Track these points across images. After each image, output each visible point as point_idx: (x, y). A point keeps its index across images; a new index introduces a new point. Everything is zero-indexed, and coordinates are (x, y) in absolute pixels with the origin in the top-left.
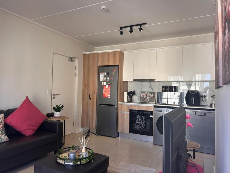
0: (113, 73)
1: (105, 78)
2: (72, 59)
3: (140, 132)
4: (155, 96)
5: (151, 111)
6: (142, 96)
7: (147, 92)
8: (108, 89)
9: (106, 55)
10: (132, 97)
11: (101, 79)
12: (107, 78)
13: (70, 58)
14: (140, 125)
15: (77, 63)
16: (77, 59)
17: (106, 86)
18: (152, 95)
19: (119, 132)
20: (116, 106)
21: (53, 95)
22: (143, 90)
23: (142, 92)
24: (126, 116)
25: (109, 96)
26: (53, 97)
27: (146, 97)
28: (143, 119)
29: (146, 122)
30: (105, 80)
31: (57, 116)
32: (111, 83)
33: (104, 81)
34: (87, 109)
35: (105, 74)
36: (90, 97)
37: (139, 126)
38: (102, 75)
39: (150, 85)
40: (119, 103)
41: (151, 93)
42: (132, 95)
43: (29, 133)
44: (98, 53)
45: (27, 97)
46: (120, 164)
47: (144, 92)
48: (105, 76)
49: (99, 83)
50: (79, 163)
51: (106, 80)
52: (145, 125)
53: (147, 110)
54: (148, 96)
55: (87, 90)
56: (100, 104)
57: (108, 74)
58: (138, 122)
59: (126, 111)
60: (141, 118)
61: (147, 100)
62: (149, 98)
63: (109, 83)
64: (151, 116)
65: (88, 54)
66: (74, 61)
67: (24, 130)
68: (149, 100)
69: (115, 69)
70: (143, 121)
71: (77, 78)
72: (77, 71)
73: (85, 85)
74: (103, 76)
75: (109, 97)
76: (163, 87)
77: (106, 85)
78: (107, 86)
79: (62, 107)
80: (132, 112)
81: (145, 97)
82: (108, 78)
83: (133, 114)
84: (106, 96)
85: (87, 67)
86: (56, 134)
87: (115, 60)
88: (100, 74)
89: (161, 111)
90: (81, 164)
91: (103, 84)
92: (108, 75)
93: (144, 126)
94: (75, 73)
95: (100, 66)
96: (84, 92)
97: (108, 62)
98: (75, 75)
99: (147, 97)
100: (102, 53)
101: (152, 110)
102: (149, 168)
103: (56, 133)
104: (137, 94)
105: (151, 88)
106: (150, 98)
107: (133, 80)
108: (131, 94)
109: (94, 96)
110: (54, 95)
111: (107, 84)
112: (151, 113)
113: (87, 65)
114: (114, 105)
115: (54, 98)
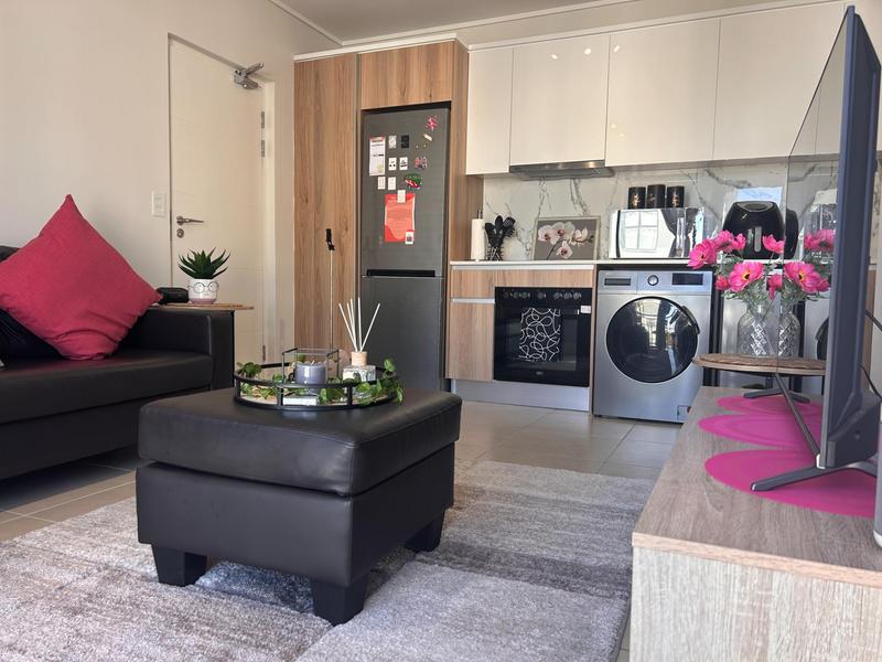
0: (427, 136)
1: (391, 160)
2: (248, 78)
3: (539, 373)
4: (597, 236)
5: (586, 286)
6: (542, 239)
7: (564, 222)
8: (406, 207)
9: (396, 60)
10: (501, 242)
11: (376, 165)
12: (401, 159)
13: (239, 71)
14: (537, 346)
15: (269, 97)
16: (270, 81)
17: (394, 193)
18: (585, 232)
19: (450, 380)
20: (439, 274)
21: (175, 220)
22: (546, 214)
23: (541, 224)
24: (479, 314)
25: (411, 234)
26: (175, 233)
27: (559, 242)
28: (553, 321)
29: (561, 332)
30: (390, 169)
31: (201, 296)
32: (418, 182)
33: (388, 174)
34: (318, 296)
35: (393, 142)
36: (329, 239)
37: (532, 351)
38: (377, 148)
39: (577, 192)
40: (451, 263)
41: (579, 224)
42: (503, 236)
43: (87, 346)
44: (359, 57)
45: (69, 198)
46: (481, 465)
47: (551, 223)
48: (389, 153)
49: (366, 181)
50: (343, 401)
51: (395, 168)
52: (560, 345)
53: (569, 286)
54: (569, 237)
55: (312, 216)
56: (371, 273)
57: (405, 142)
58: (531, 333)
59: (480, 295)
60: (541, 316)
61: (565, 252)
62: (570, 245)
63: (410, 181)
64: (585, 309)
65: (317, 62)
66: (255, 86)
67: (67, 333)
68: (570, 253)
69: (433, 119)
70: (550, 331)
71: (269, 163)
72: (269, 135)
73: (306, 194)
74: (382, 150)
75: (409, 239)
76: (632, 191)
77: (394, 188)
78: (402, 194)
79: (219, 262)
80: (506, 295)
81: (553, 242)
82: (405, 159)
83: (511, 304)
84: (398, 237)
85: (312, 117)
86: (206, 357)
87: (432, 84)
88: (371, 144)
89: (626, 282)
90: (350, 407)
91: (381, 185)
92: (403, 147)
93: (553, 349)
94: (263, 143)
95: (367, 112)
96: (301, 224)
97: (404, 91)
98: (263, 149)
99: (564, 243)
100: (377, 55)
101: (590, 284)
102: (600, 476)
103: (207, 354)
104: (522, 234)
105: (578, 206)
106: (574, 243)
107: (511, 167)
108: (500, 232)
109: (343, 240)
110: (181, 221)
111: (399, 186)
112: (586, 296)
113: (312, 108)
114: (431, 274)
115: (181, 234)
